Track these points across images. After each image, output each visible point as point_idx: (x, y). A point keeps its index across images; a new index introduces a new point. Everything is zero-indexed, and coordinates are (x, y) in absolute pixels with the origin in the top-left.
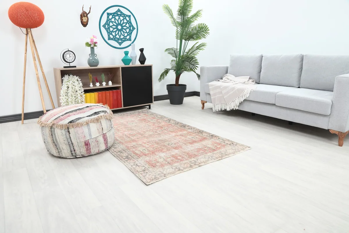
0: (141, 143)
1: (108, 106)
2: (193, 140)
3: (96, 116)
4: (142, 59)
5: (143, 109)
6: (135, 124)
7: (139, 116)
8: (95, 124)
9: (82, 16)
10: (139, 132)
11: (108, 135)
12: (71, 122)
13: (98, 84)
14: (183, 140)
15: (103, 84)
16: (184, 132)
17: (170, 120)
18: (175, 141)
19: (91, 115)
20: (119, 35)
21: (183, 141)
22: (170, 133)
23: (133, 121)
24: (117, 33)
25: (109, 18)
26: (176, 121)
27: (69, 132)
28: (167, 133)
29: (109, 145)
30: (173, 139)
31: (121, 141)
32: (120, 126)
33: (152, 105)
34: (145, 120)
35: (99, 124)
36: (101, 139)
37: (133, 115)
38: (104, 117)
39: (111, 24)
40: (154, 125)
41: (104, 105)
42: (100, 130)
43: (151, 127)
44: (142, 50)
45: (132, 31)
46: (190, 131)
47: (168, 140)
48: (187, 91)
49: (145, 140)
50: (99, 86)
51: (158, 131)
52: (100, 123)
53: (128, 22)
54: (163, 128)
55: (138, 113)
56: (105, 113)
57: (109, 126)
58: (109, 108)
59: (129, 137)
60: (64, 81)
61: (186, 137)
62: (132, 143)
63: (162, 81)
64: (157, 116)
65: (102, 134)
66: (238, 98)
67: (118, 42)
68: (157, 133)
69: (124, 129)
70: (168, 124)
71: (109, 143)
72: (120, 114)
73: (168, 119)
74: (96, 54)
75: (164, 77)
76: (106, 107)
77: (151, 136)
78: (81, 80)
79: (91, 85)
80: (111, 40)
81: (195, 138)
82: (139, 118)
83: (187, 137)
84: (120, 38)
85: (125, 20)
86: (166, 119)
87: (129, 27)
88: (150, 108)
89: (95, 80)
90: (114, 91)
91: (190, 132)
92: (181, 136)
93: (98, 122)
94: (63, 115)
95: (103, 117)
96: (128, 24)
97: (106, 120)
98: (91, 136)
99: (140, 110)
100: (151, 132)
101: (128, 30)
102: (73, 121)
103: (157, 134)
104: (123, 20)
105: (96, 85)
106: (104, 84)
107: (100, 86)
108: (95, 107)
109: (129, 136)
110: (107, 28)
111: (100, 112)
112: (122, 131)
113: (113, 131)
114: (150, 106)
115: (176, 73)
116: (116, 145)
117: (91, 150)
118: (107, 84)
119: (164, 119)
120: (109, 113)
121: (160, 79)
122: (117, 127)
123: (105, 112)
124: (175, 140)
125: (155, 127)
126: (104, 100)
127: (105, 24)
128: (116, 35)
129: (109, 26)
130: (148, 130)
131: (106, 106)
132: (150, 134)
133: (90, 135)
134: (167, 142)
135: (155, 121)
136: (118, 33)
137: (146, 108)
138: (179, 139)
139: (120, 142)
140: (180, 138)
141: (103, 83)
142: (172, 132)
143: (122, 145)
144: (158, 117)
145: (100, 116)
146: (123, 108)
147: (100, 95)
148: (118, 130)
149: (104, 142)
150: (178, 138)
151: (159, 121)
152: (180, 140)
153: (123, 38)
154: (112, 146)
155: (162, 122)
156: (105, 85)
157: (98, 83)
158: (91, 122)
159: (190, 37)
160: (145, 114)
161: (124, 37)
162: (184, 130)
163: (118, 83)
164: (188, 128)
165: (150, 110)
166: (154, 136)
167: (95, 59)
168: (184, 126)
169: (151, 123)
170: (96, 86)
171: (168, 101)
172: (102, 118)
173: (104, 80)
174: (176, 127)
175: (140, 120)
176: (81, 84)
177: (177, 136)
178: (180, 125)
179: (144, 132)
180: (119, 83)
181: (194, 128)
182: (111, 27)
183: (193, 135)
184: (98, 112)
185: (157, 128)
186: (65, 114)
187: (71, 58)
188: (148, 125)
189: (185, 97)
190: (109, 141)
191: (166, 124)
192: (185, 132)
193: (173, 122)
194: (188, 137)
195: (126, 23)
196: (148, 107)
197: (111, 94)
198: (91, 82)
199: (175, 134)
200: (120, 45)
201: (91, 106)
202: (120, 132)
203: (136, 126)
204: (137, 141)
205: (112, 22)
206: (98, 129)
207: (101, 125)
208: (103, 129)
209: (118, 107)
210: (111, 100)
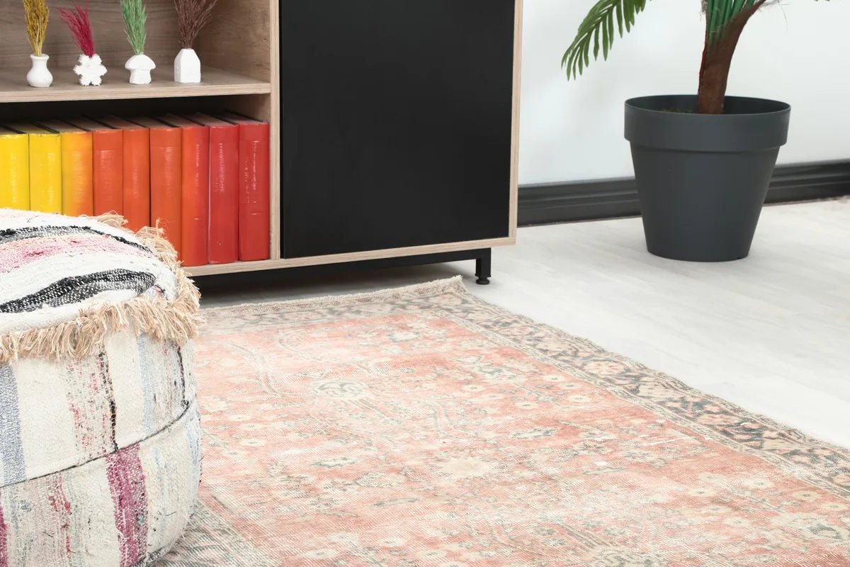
0: (400, 542)
1: (166, 243)
2: (820, 551)
3: (68, 311)
5: (429, 285)
6: (366, 394)
7: (399, 336)
8: (53, 369)
10: (390, 458)
11: (149, 459)
13: (91, 69)
14: (735, 541)
15: (129, 72)
16: (750, 482)
17: (637, 378)
18: (673, 542)
19: (34, 300)
21: (737, 550)
22: (633, 477)
23: (349, 369)
26: (685, 388)
28: (614, 480)
29: (153, 541)
30: (653, 527)
31: (251, 515)
32: (248, 399)
33: (499, 250)
34: (441, 363)
35: (87, 371)
36: (95, 490)
37: (349, 321)
38: (133, 324)
40: (507, 407)
41: (134, 226)
42: (97, 419)
43: (489, 421)
46: (800, 472)
47: (616, 529)
48: (787, 155)
49: (436, 520)
50: (98, 81)
51: (538, 458)
52: (93, 365)
54: (582, 435)
55: (388, 307)
56: (142, 290)
57: (162, 389)
58: (171, 253)
59: (311, 490)
61: (762, 520)
62: (334, 537)
63: (595, 64)
64: (539, 339)
65: (110, 449)
68: (531, 469)
69: (280, 425)
70: (621, 410)
71: (152, 523)
72: (249, 309)
73: (621, 368)
75: (608, 40)
76: (149, 243)
77: (478, 488)
79: (40, 73)
81: (838, 537)
82: (396, 350)
83: (775, 521)
86: (604, 370)
88: (483, 275)
89: (68, 34)
90: (217, 126)
91: (799, 483)
92: (723, 510)
93: (81, 358)
95: (122, 320)
97: (141, 345)
98: (19, 459)
99: (407, 291)
100: (487, 459)
103: (527, 481)
105: (78, 70)
106: (141, 67)
107: (105, 80)
108: (63, 239)
109: (311, 479)
111: (102, 283)
112: (261, 442)
113: (190, 429)
114: (483, 260)
116: (204, 542)
118: (164, 71)
119: (591, 366)
120: (170, 293)
121: (578, 53)
122: (222, 405)
123: (139, 280)
124: (673, 533)
125: (519, 424)
126: (135, 192)
130: (464, 442)
131: (154, 237)
132: (472, 474)
134: (611, 550)
135: (522, 379)
137: (452, 273)
138: (709, 527)
139: (242, 525)
140: (717, 526)
141: (131, 64)
142: (648, 469)
143: (251, 546)
144: (545, 351)
145: (97, 308)
146: (276, 262)
147: (104, 153)
148: (231, 430)
149: (118, 518)
150: (698, 520)
151: (548, 378)
152: (710, 535)
154: (173, 553)
155: (578, 386)
156: (148, 79)
157: (97, 59)
158: (24, 354)
160: (441, 324)
162: (750, 464)
163: (249, 67)
164: (786, 447)
165: (483, 293)
166: (506, 490)
168: (754, 431)
169: (490, 389)
170: (76, 80)
171: (634, 227)
172: (114, 328)
173: (139, 36)
174: (686, 432)
175: (408, 363)
177: (694, 503)
178: (718, 420)
179: (429, 453)
180: (255, 70)
181: (834, 456)
183: (827, 506)
185: (529, 435)
188: (460, 402)
189: (773, 200)
190: (153, 507)
191: (605, 404)
192: (756, 481)
193: (659, 394)
194: (785, 518)
196: (470, 266)
197: (193, 154)
198: (39, 48)
199: (676, 487)
201: (32, 232)
202: (245, 442)
203: (367, 406)
204: (370, 524)
206: (79, 406)
207: (100, 381)
208: (113, 409)
209: (239, 258)
210: (186, 194)
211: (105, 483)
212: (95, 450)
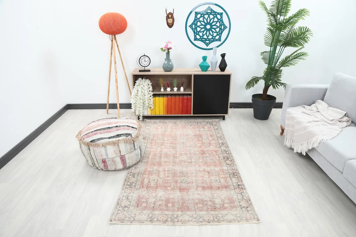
3: (115, 139)
4: (223, 66)
5: (215, 120)
7: (201, 129)
8: (111, 147)
9: (168, 17)
10: (176, 154)
12: (92, 141)
13: (169, 89)
17: (223, 144)
19: (114, 136)
20: (207, 36)
21: (200, 182)
24: (204, 34)
25: (197, 18)
27: (89, 149)
29: (127, 166)
33: (226, 116)
36: (118, 160)
37: (198, 125)
38: (123, 141)
39: (199, 24)
40: (200, 147)
42: (118, 152)
44: (223, 56)
45: (223, 31)
47: (189, 174)
50: (169, 91)
52: (117, 146)
53: (219, 21)
55: (205, 123)
57: (129, 149)
60: (136, 84)
65: (120, 156)
66: (306, 143)
67: (205, 43)
71: (127, 164)
74: (170, 59)
75: (253, 85)
77: (181, 162)
78: (151, 85)
79: (162, 90)
80: (197, 40)
82: (198, 132)
84: (208, 38)
85: (215, 18)
87: (220, 26)
88: (224, 119)
89: (166, 85)
93: (115, 145)
94: (92, 132)
96: (218, 23)
97: (125, 144)
99: (211, 120)
101: (218, 30)
102: (94, 140)
104: (214, 18)
105: (167, 89)
106: (175, 89)
107: (171, 91)
110: (194, 28)
111: (123, 135)
115: (265, 84)
117: (109, 167)
119: (220, 141)
123: (128, 135)
124: (196, 176)
126: (173, 105)
127: (192, 24)
128: (203, 35)
129: (196, 26)
130: (188, 153)
133: (107, 155)
134: (184, 178)
135: (208, 141)
136: (206, 33)
145: (120, 139)
146: (192, 115)
147: (169, 100)
149: (122, 163)
151: (212, 142)
153: (211, 39)
156: (176, 91)
157: (169, 88)
158: (109, 145)
159: (288, 43)
160: (209, 128)
161: (213, 37)
167: (169, 65)
168: (228, 158)
169: (202, 143)
170: (167, 91)
173: (175, 85)
175: (196, 135)
176: (151, 89)
178: (226, 155)
179: (181, 154)
180: (190, 90)
182: (199, 27)
183: (222, 176)
184: (120, 135)
186: (94, 131)
187: (146, 63)
190: (127, 162)
195: (217, 22)
197: (181, 100)
198: (162, 87)
199: (205, 168)
200: (207, 46)
201: (120, 126)
205: (200, 22)
206: (115, 151)
207: (118, 148)
208: (120, 151)
209: (187, 114)
210: (180, 106)
211: (120, 159)
212: (118, 155)
